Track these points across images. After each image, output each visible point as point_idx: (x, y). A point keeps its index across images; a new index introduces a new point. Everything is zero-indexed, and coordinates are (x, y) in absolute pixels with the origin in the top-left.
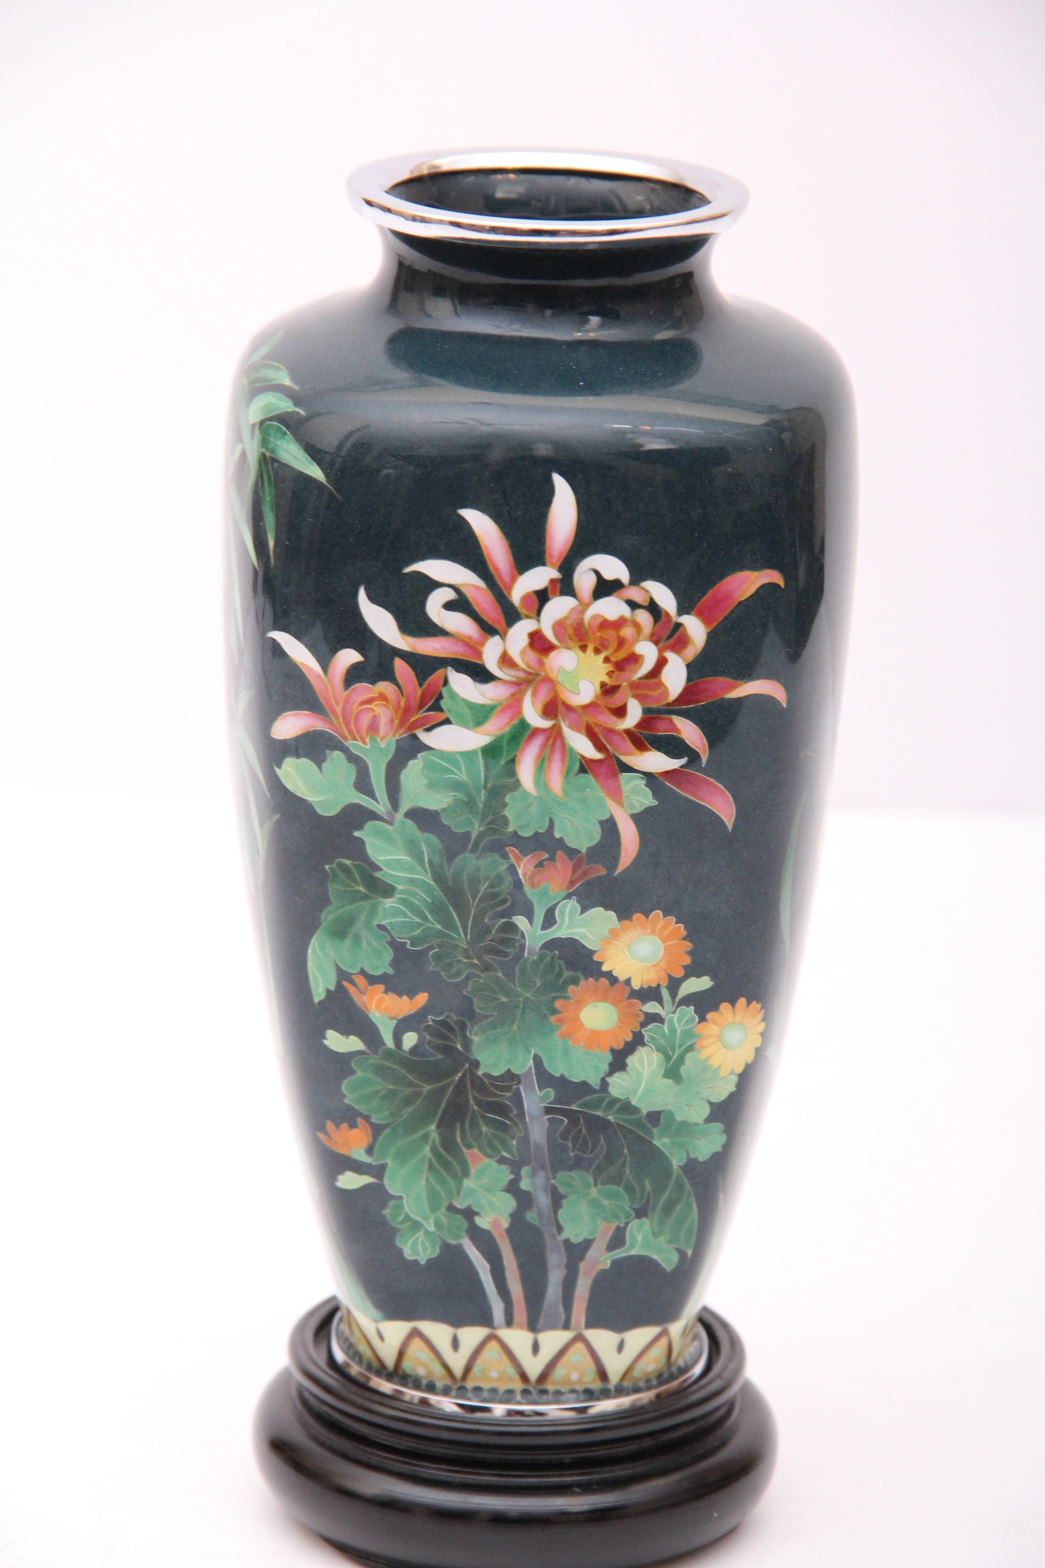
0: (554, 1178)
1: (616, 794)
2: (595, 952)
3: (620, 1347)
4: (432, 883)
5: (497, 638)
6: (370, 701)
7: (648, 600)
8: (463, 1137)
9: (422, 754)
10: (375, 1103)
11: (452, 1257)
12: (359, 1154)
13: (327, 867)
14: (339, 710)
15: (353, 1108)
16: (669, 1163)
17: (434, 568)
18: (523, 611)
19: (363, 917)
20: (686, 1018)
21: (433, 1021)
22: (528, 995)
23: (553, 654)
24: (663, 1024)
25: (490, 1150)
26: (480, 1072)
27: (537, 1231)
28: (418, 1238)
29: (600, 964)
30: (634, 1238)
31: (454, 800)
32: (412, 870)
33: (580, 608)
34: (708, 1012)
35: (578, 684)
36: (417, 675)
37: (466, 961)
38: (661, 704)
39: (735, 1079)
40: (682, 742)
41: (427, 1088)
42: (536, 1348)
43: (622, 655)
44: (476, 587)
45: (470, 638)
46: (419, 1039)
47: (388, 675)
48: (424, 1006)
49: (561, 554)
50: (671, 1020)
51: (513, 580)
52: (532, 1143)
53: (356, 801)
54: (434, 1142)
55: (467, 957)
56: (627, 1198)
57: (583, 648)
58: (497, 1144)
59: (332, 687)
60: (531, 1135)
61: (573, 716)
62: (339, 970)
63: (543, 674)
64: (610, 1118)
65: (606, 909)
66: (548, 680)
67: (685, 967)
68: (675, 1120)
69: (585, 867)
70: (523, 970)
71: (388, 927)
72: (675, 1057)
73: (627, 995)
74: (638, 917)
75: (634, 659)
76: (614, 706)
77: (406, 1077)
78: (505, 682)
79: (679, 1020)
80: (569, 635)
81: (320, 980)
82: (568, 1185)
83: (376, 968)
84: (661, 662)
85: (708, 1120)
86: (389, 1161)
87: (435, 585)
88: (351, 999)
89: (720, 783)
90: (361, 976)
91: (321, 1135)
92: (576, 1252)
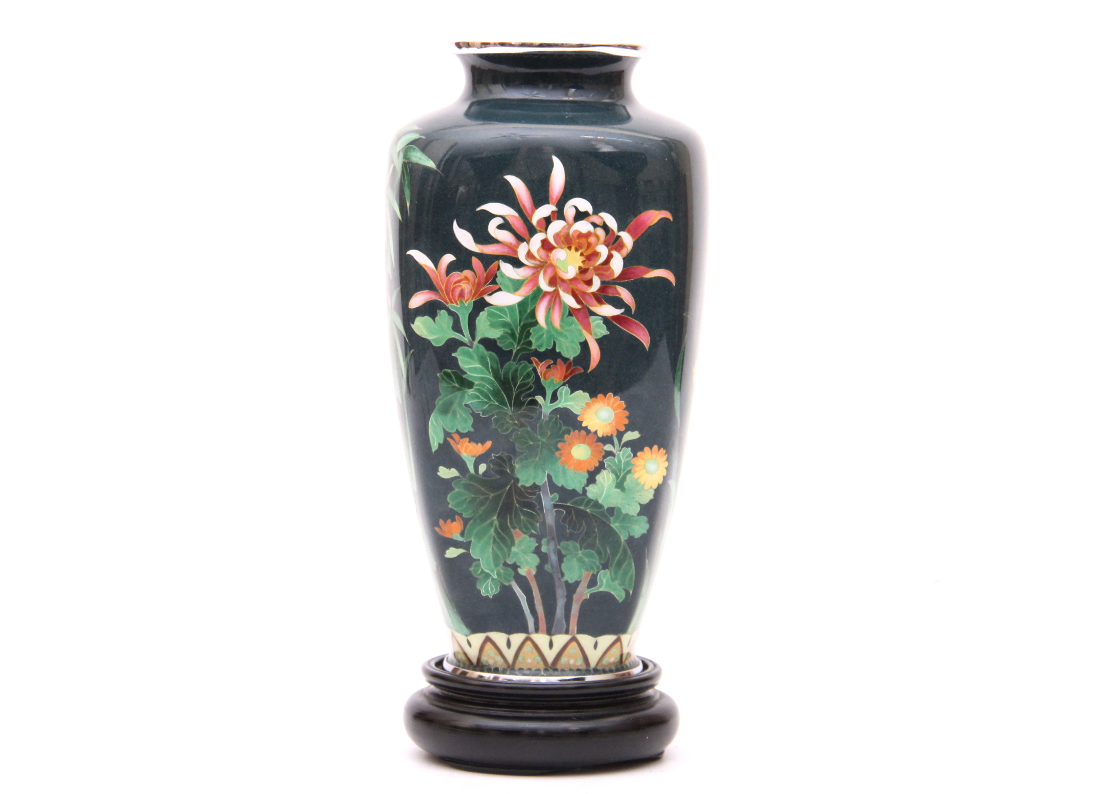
0: (559, 545)
1: (587, 327)
2: (578, 415)
3: (596, 646)
4: (493, 379)
5: (525, 243)
6: (459, 281)
7: (603, 223)
8: (511, 523)
9: (487, 308)
10: (465, 506)
11: (506, 593)
12: (457, 537)
13: (438, 375)
14: (443, 288)
15: (453, 509)
16: (619, 538)
17: (492, 207)
18: (538, 228)
19: (457, 401)
20: (626, 455)
21: (495, 456)
22: (544, 440)
23: (554, 251)
24: (615, 457)
25: (525, 530)
26: (519, 485)
27: (551, 576)
28: (488, 582)
29: (581, 422)
30: (601, 581)
31: (504, 333)
32: (482, 372)
33: (568, 227)
34: (637, 452)
35: (567, 268)
36: (484, 266)
37: (511, 422)
38: (610, 279)
39: (652, 492)
40: (621, 300)
41: (492, 495)
42: (551, 645)
43: (589, 252)
44: (513, 216)
45: (511, 244)
46: (487, 468)
47: (469, 267)
48: (489, 449)
49: (557, 198)
50: (619, 454)
51: (533, 212)
52: (547, 525)
53: (453, 337)
54: (496, 526)
55: (512, 420)
56: (597, 557)
57: (570, 248)
58: (529, 525)
59: (440, 276)
60: (547, 520)
61: (565, 285)
62: (445, 431)
63: (549, 262)
64: (588, 510)
65: (584, 391)
66: (552, 265)
67: (625, 425)
68: (622, 513)
69: (572, 368)
70: (541, 426)
71: (470, 405)
72: (621, 477)
73: (595, 440)
74: (600, 396)
75: (596, 254)
76: (586, 280)
77: (481, 489)
78: (529, 267)
79: (623, 455)
80: (562, 242)
81: (435, 439)
82: (567, 549)
83: (464, 429)
84: (610, 257)
85: (639, 514)
86: (473, 540)
87: (493, 216)
88: (451, 447)
89: (641, 323)
90: (456, 434)
91: (437, 529)
92: (571, 588)
